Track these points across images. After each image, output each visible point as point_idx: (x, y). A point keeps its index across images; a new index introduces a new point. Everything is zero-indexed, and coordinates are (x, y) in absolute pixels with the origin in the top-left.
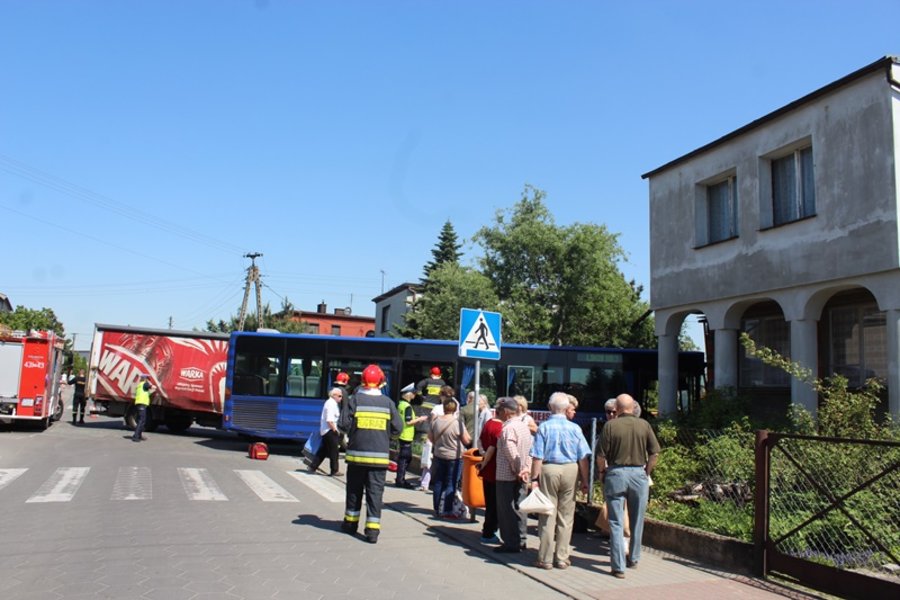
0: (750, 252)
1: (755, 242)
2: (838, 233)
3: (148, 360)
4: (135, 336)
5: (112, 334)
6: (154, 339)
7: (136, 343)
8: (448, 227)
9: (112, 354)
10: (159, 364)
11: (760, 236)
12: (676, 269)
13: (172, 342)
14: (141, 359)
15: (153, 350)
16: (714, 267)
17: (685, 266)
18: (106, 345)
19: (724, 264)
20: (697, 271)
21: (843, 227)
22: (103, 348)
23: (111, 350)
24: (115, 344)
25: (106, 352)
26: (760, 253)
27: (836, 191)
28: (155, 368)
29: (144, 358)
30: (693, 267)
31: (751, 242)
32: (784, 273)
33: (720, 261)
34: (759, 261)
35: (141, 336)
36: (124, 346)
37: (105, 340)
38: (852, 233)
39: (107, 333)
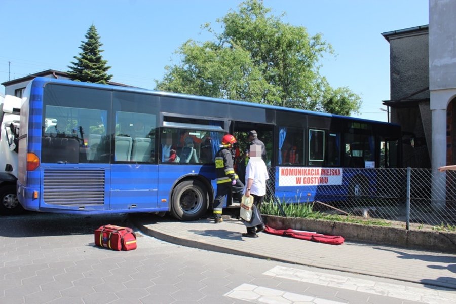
8: (92, 29)
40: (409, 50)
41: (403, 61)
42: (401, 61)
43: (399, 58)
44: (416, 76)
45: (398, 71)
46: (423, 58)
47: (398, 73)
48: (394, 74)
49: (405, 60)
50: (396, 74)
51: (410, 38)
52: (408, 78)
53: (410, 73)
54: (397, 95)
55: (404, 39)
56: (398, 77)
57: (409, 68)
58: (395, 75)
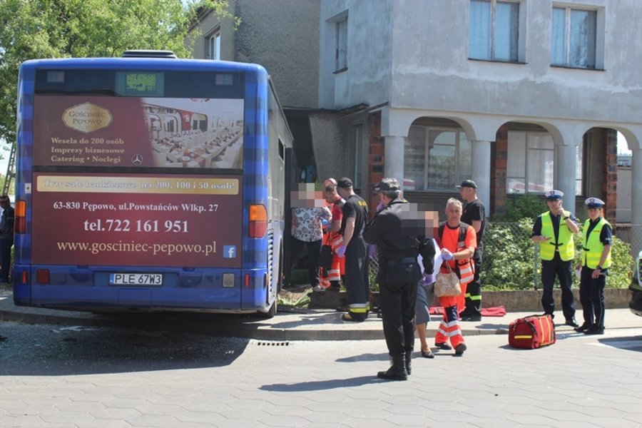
0: (538, 81)
1: (545, 73)
2: (620, 89)
11: (550, 70)
12: (437, 72)
16: (494, 83)
17: (451, 72)
19: (507, 84)
20: (470, 81)
21: (625, 86)
26: (549, 84)
27: (622, 58)
30: (465, 76)
31: (542, 73)
32: (572, 107)
33: (503, 79)
34: (548, 92)
38: (631, 92)
40: (266, 15)
46: (288, 35)
57: (264, 47)
58: (241, 56)
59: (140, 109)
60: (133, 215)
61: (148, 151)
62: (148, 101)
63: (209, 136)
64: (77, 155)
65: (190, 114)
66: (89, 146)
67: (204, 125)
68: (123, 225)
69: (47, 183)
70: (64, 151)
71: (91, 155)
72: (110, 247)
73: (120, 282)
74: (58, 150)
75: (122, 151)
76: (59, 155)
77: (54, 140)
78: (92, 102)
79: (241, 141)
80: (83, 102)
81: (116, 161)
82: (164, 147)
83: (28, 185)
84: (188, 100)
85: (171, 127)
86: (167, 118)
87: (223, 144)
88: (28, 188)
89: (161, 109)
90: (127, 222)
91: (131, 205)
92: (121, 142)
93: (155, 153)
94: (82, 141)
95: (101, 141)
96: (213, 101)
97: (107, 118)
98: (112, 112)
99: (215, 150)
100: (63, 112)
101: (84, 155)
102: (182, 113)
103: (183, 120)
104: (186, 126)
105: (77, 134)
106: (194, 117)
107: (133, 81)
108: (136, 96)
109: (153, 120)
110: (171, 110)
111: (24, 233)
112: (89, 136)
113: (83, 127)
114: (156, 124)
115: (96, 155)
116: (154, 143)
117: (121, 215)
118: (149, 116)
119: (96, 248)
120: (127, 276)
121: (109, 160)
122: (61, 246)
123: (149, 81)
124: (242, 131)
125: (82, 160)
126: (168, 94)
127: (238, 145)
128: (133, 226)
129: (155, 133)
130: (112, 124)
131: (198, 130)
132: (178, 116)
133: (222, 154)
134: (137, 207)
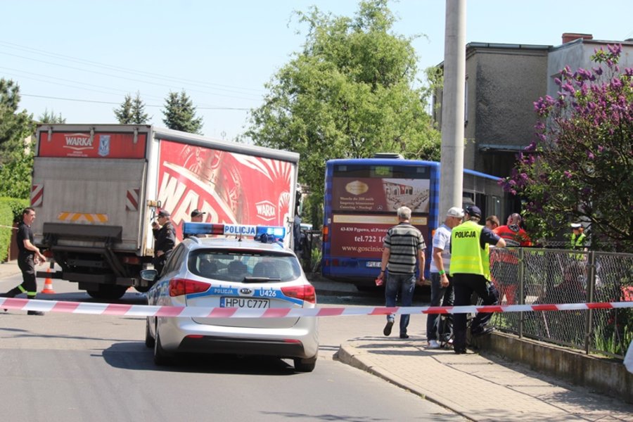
3: (217, 189)
4: (198, 150)
5: (171, 144)
6: (219, 155)
7: (200, 160)
9: (174, 180)
10: (231, 196)
13: (237, 163)
14: (209, 188)
15: (221, 173)
18: (166, 164)
22: (163, 170)
23: (173, 174)
24: (176, 163)
25: (166, 176)
28: (229, 203)
29: (213, 186)
35: (204, 150)
36: (187, 167)
37: (164, 157)
39: (165, 142)
40: (502, 72)
41: (494, 86)
42: (491, 87)
43: (489, 82)
44: (510, 110)
45: (486, 100)
46: (520, 88)
47: (487, 103)
48: (480, 104)
49: (496, 85)
50: (484, 104)
51: (505, 56)
52: (500, 113)
53: (502, 106)
54: (484, 134)
55: (497, 55)
56: (486, 108)
57: (501, 98)
58: (482, 106)
59: (381, 185)
60: (377, 234)
61: (385, 204)
62: (385, 180)
63: (413, 197)
64: (352, 206)
65: (405, 186)
66: (357, 201)
67: (411, 192)
68: (373, 239)
69: (338, 219)
70: (346, 204)
71: (358, 205)
72: (367, 249)
73: (371, 266)
74: (343, 203)
75: (373, 204)
76: (344, 205)
77: (342, 198)
78: (359, 180)
79: (428, 199)
80: (355, 180)
81: (370, 208)
82: (392, 202)
83: (329, 219)
84: (404, 180)
85: (395, 192)
86: (394, 188)
87: (420, 201)
88: (329, 221)
89: (391, 184)
90: (375, 237)
91: (377, 229)
92: (372, 199)
93: (388, 205)
94: (355, 199)
95: (363, 199)
96: (415, 180)
97: (366, 188)
98: (368, 185)
99: (416, 204)
100: (346, 185)
101: (355, 205)
102: (401, 186)
103: (401, 189)
104: (402, 192)
105: (352, 196)
106: (407, 188)
107: (379, 171)
108: (380, 178)
109: (387, 189)
110: (396, 185)
111: (327, 241)
112: (358, 196)
113: (355, 192)
114: (389, 191)
115: (361, 205)
116: (388, 200)
117: (372, 234)
118: (386, 187)
119: (360, 249)
120: (374, 263)
121: (367, 208)
122: (344, 248)
123: (386, 170)
124: (428, 195)
125: (354, 208)
126: (394, 177)
127: (427, 202)
128: (377, 239)
129: (388, 196)
130: (369, 191)
131: (408, 194)
132: (399, 187)
133: (419, 205)
134: (379, 231)
